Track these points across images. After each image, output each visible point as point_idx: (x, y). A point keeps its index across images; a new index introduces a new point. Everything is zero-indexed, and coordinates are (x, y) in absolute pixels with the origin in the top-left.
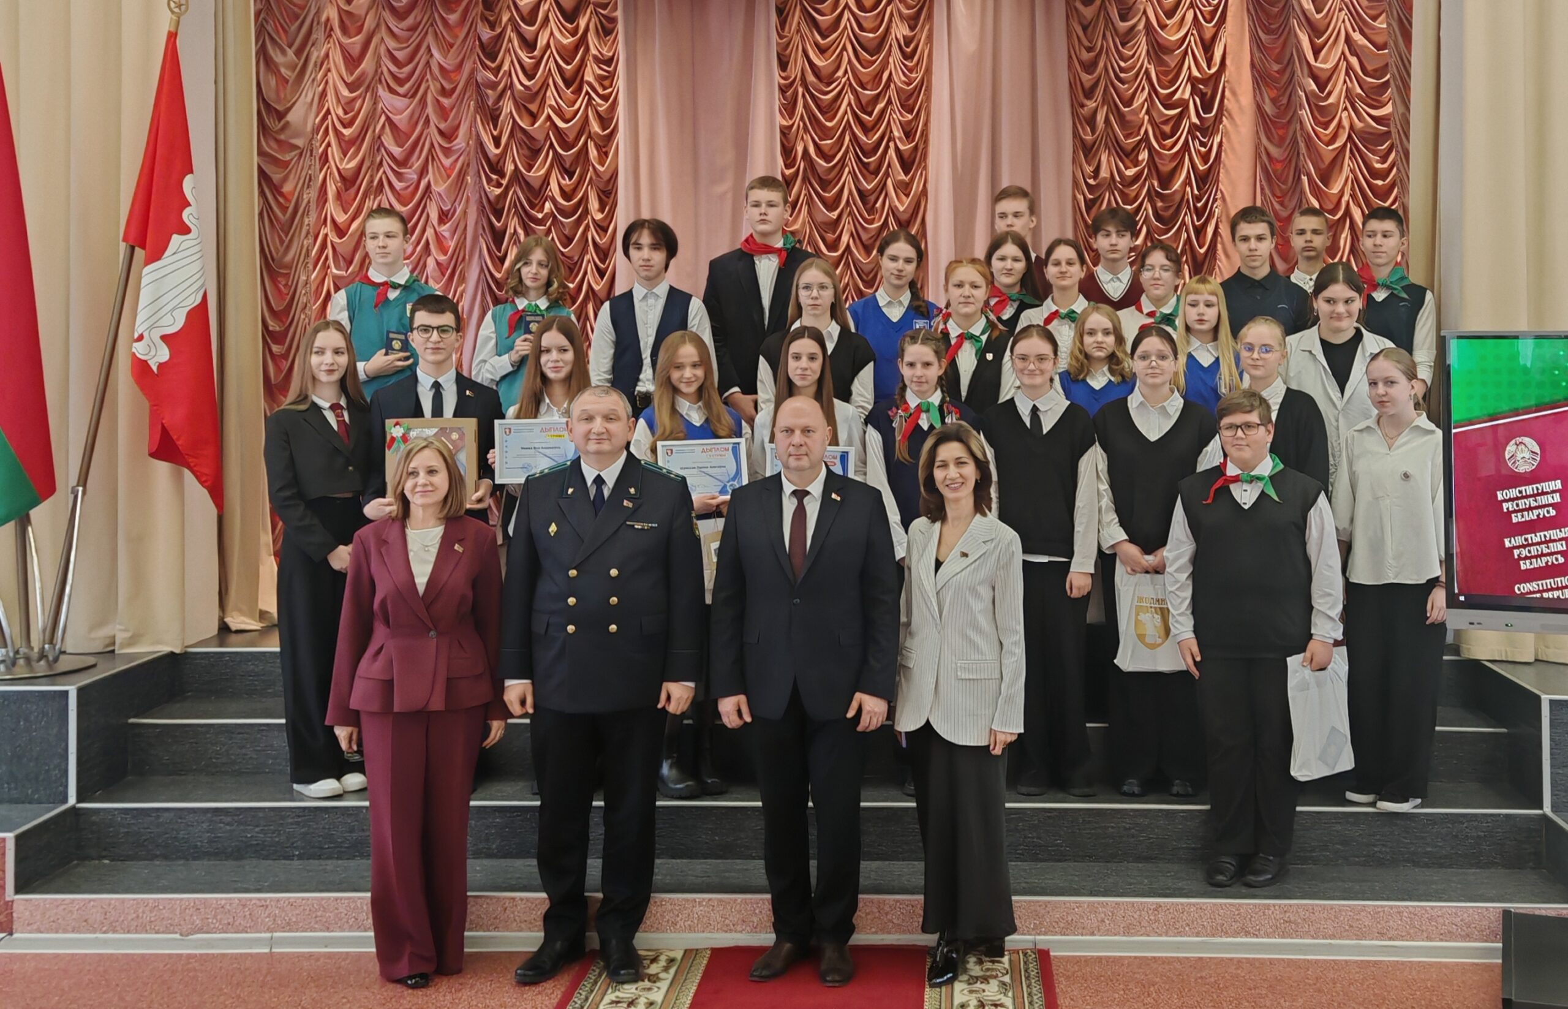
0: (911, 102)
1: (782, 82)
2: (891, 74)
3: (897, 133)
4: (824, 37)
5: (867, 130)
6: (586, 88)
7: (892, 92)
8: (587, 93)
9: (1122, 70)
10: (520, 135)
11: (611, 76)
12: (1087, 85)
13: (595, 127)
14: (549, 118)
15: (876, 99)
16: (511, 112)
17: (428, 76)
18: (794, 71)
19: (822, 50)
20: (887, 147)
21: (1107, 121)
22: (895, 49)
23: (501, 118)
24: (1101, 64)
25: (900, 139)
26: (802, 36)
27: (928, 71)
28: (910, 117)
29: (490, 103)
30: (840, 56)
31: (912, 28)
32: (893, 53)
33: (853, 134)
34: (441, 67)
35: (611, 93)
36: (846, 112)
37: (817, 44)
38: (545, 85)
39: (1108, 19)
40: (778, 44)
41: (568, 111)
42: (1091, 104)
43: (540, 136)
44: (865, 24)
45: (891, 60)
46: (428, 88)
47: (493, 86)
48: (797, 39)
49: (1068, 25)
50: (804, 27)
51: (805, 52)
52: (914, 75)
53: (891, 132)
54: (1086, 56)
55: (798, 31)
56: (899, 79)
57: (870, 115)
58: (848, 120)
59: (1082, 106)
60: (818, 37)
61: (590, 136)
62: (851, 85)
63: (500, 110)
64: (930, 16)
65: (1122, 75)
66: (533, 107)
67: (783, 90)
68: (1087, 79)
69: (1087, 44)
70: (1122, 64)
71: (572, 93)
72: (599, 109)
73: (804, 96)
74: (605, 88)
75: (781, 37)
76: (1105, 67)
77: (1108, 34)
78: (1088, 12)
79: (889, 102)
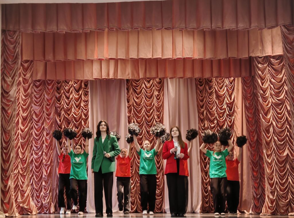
0: (159, 110)
1: (128, 105)
2: (154, 103)
3: (156, 117)
4: (138, 95)
5: (148, 117)
6: (81, 108)
7: (154, 107)
8: (82, 109)
9: (210, 101)
10: (65, 119)
11: (87, 105)
12: (201, 105)
13: (83, 117)
14: (72, 115)
15: (151, 109)
16: (64, 114)
17: (44, 101)
18: (131, 103)
19: (137, 98)
20: (153, 120)
21: (206, 113)
22: (155, 97)
23: (61, 115)
24: (205, 100)
25: (156, 118)
26: (133, 95)
27: (163, 103)
28: (159, 113)
29: (59, 112)
30: (142, 99)
31: (159, 93)
32: (154, 99)
33: (145, 118)
34: (47, 99)
35: (87, 109)
36: (143, 112)
37: (136, 97)
38: (71, 108)
39: (206, 90)
40: (127, 97)
41: (77, 113)
42: (203, 110)
43: (70, 119)
44: (148, 92)
45: (154, 100)
46: (44, 104)
47: (59, 107)
48: (131, 95)
49: (196, 91)
50: (133, 93)
51: (133, 98)
52: (160, 103)
53: (154, 117)
54: (201, 98)
55: (132, 94)
56: (156, 104)
57: (149, 113)
58: (144, 114)
59: (200, 110)
60: (137, 95)
61: (82, 119)
62: (144, 106)
63: (61, 113)
64: (163, 90)
65: (210, 103)
66: (69, 113)
67: (128, 108)
68: (201, 103)
69: (201, 95)
70: (210, 100)
71: (78, 109)
72: (84, 112)
73: (133, 109)
74: (86, 108)
75: (128, 95)
76: (206, 100)
77: (206, 93)
78: (201, 88)
79: (154, 110)
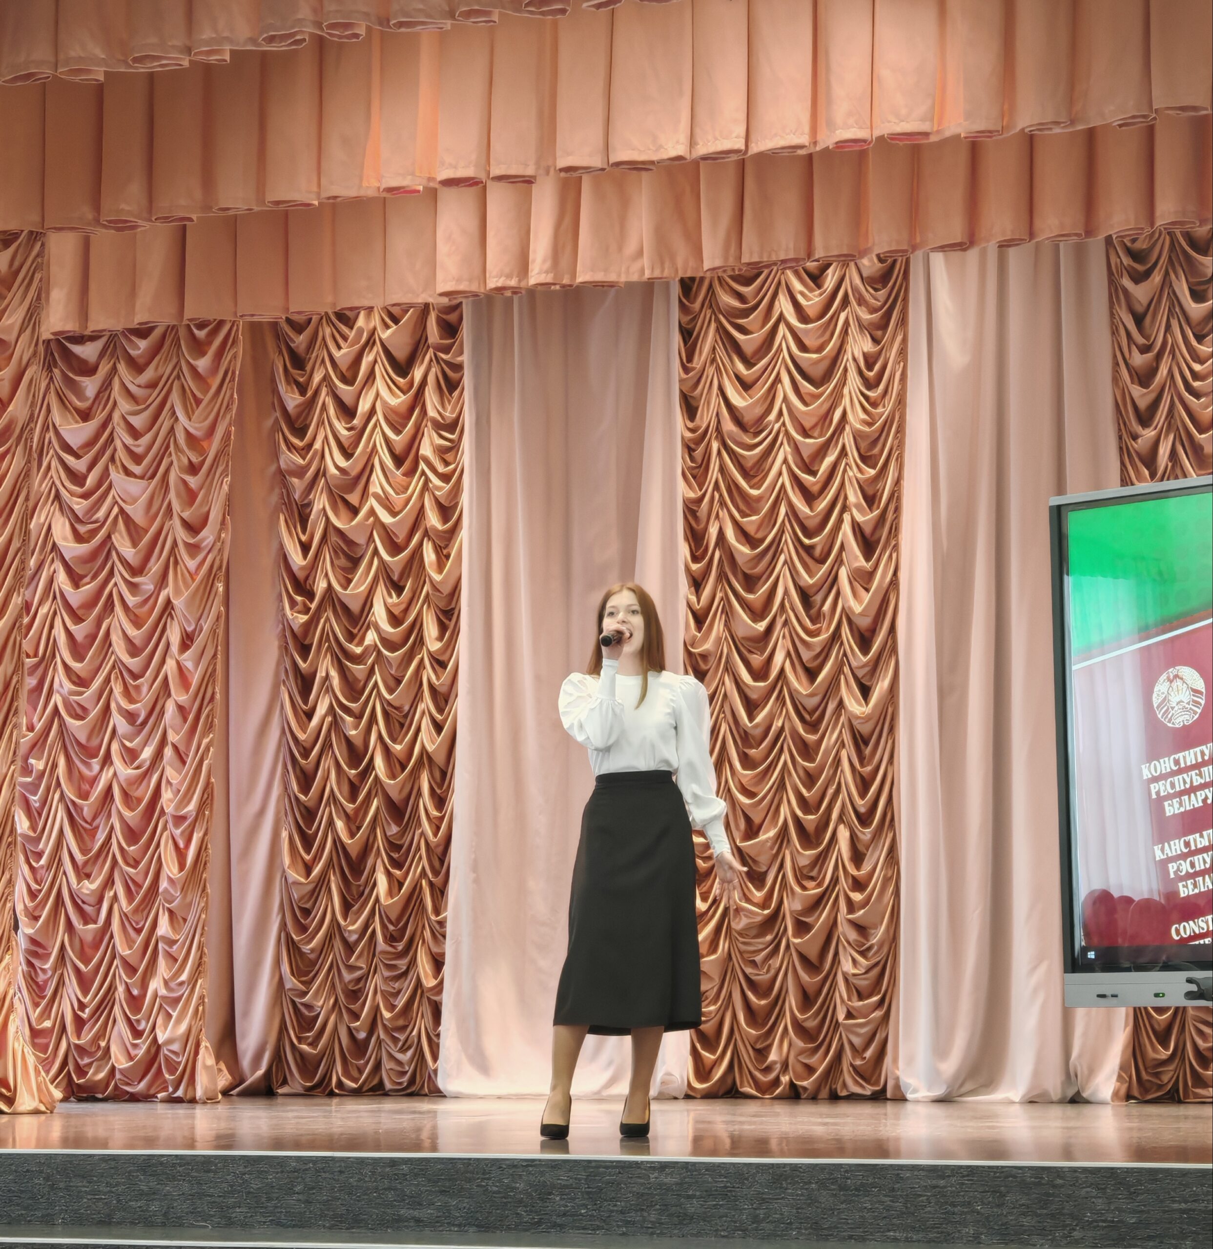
0: (876, 451)
1: (688, 435)
2: (844, 413)
3: (853, 496)
4: (749, 363)
5: (810, 497)
6: (422, 465)
7: (847, 438)
8: (423, 473)
9: (1196, 376)
10: (334, 538)
11: (455, 447)
12: (1142, 404)
13: (433, 519)
14: (372, 512)
15: (822, 451)
16: (324, 509)
17: (172, 448)
18: (705, 417)
19: (746, 386)
20: (840, 521)
21: (1173, 454)
22: (852, 374)
23: (312, 517)
24: (1163, 371)
25: (858, 506)
26: (718, 369)
27: (901, 401)
28: (872, 472)
30: (772, 390)
31: (876, 341)
32: (849, 381)
33: (791, 505)
34: (188, 433)
35: (455, 470)
36: (780, 474)
37: (738, 377)
38: (367, 469)
39: (1175, 299)
40: (681, 381)
41: (397, 499)
42: (1149, 434)
43: (360, 539)
44: (807, 342)
45: (846, 391)
46: (172, 463)
48: (711, 371)
49: (1112, 315)
50: (721, 352)
51: (721, 390)
52: (880, 410)
53: (846, 498)
54: (1138, 359)
55: (713, 360)
56: (856, 418)
57: (813, 473)
58: (783, 485)
59: (1135, 437)
60: (740, 367)
61: (426, 534)
62: (787, 433)
63: (310, 505)
64: (903, 321)
65: (1196, 384)
66: (353, 498)
67: (689, 449)
68: (1141, 395)
69: (1141, 340)
70: (1197, 367)
71: (404, 475)
72: (437, 493)
73: (719, 453)
74: (447, 463)
75: (686, 370)
76: (1170, 371)
77: (1175, 324)
78: (1141, 293)
79: (843, 453)
